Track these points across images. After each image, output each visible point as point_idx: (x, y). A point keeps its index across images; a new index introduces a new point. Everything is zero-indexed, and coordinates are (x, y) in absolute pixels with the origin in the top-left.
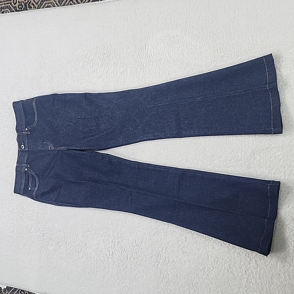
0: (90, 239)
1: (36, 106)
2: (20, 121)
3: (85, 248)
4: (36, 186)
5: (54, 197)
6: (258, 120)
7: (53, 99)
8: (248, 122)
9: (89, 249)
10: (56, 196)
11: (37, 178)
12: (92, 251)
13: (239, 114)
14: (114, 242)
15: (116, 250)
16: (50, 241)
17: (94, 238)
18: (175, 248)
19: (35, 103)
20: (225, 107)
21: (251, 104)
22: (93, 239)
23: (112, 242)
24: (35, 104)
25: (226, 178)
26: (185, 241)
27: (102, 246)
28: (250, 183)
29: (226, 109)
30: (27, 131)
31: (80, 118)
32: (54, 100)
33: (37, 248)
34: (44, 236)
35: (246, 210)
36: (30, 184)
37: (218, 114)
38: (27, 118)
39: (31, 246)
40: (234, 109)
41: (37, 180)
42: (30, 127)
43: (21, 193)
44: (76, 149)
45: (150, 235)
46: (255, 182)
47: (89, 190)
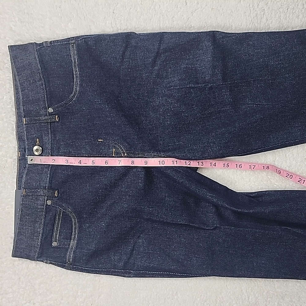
1: (80, 58)
2: (32, 90)
4: (73, 237)
5: (120, 259)
7: (124, 45)
11: (74, 221)
24: (78, 54)
30: (51, 114)
32: (126, 47)
41: (75, 225)
42: (61, 106)
43: (32, 254)
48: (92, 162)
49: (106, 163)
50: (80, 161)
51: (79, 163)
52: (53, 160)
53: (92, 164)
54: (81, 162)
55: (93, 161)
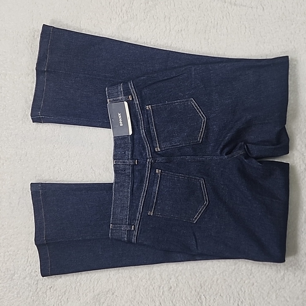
0: (120, 285)
3: (111, 298)
6: (58, 201)
8: (70, 200)
9: (119, 299)
12: (125, 302)
13: (81, 210)
14: (163, 288)
15: (166, 299)
16: (48, 291)
17: (129, 283)
18: (264, 290)
20: (99, 220)
21: (67, 221)
22: (126, 285)
23: (160, 287)
25: (94, 121)
26: (282, 280)
27: (141, 294)
28: (63, 116)
29: (98, 218)
33: (25, 304)
34: (37, 283)
35: (72, 80)
37: (107, 212)
39: (13, 301)
40: (88, 217)
45: (224, 274)
46: (56, 117)
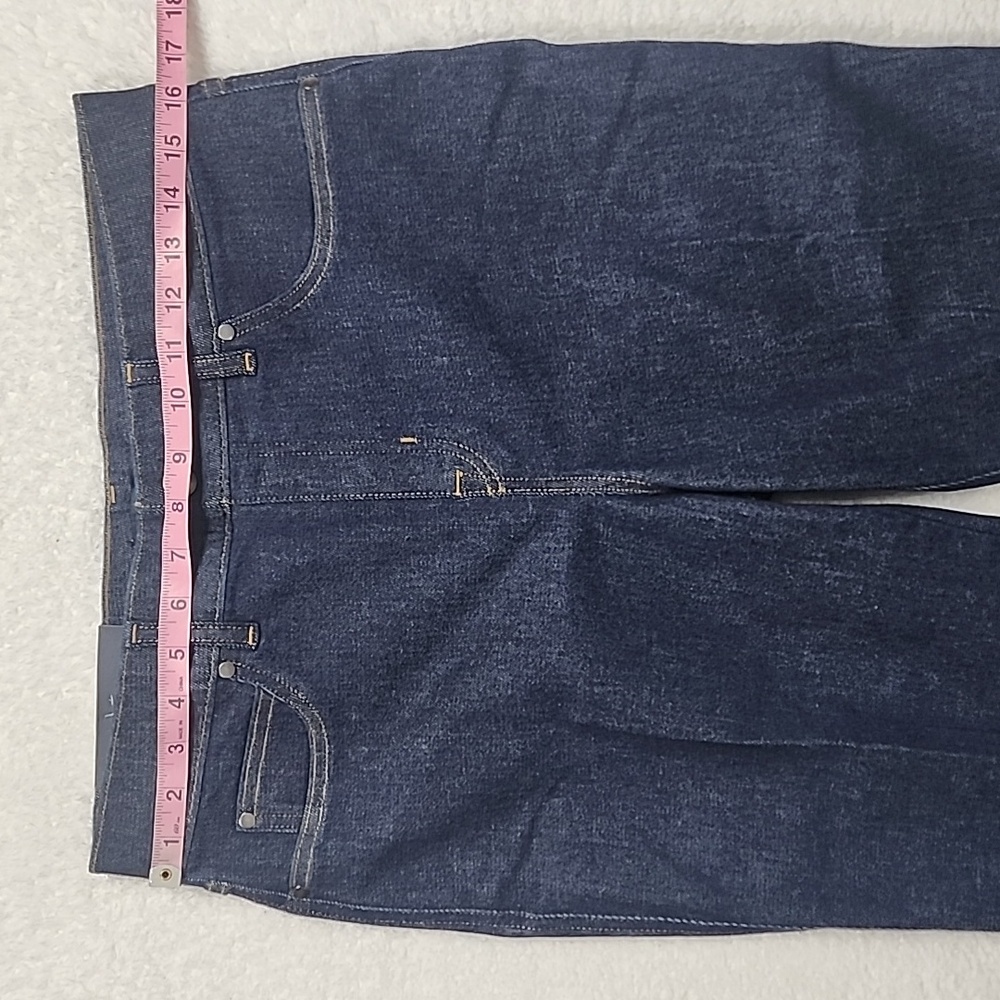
1: (336, 137)
4: (312, 792)
5: (484, 870)
7: (498, 85)
10: (500, 864)
11: (318, 735)
19: (329, 113)
24: (329, 123)
30: (225, 347)
31: (751, 247)
32: (506, 92)
36: (252, 786)
38: (227, 239)
41: (320, 749)
44: (749, 485)
47: (856, 795)
48: (176, 657)
49: (181, 605)
50: (170, 701)
51: (179, 707)
52: (170, 799)
53: (182, 658)
54: (177, 698)
55: (171, 657)
